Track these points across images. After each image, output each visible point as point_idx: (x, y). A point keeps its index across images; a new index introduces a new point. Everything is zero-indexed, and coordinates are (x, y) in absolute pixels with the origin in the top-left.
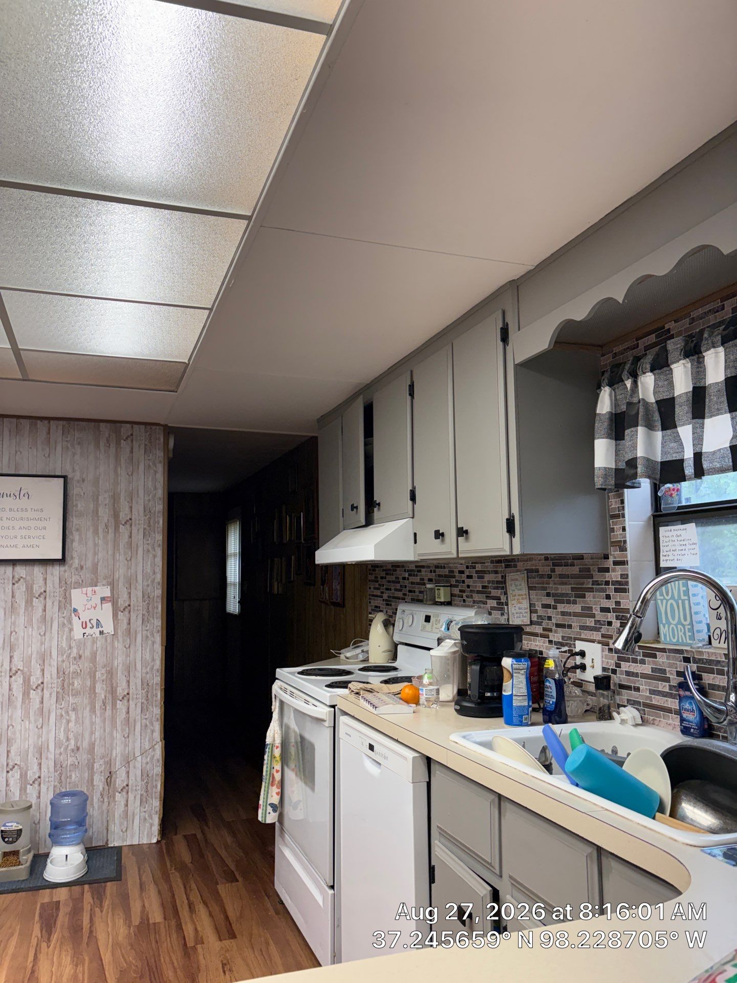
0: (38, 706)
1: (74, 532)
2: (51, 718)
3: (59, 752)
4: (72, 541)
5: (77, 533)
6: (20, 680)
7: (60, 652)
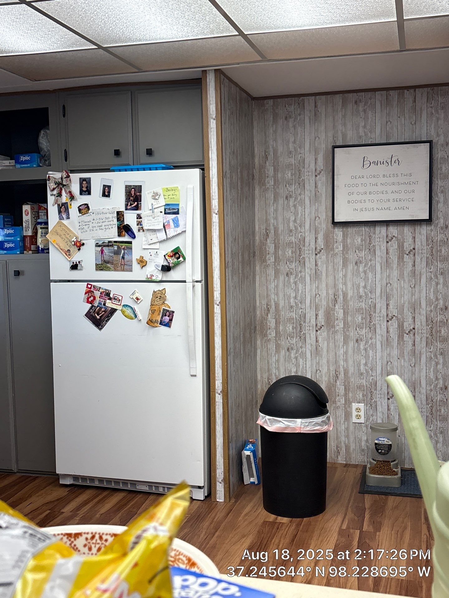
0: (411, 348)
1: (439, 194)
2: (422, 359)
3: (429, 389)
4: (438, 202)
5: (442, 195)
6: (396, 325)
7: (429, 302)
